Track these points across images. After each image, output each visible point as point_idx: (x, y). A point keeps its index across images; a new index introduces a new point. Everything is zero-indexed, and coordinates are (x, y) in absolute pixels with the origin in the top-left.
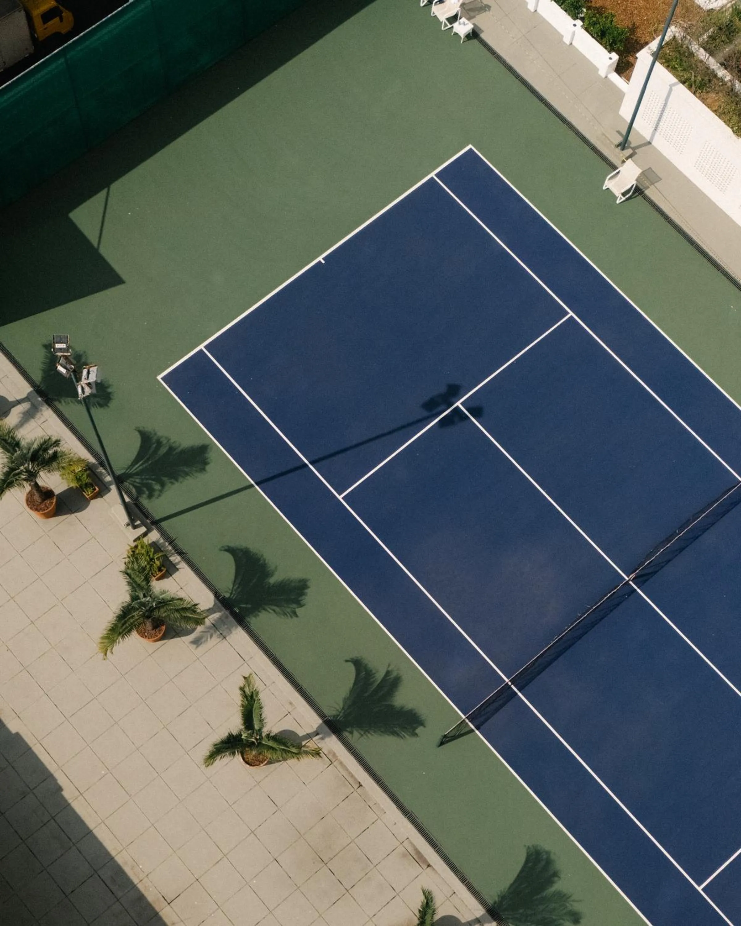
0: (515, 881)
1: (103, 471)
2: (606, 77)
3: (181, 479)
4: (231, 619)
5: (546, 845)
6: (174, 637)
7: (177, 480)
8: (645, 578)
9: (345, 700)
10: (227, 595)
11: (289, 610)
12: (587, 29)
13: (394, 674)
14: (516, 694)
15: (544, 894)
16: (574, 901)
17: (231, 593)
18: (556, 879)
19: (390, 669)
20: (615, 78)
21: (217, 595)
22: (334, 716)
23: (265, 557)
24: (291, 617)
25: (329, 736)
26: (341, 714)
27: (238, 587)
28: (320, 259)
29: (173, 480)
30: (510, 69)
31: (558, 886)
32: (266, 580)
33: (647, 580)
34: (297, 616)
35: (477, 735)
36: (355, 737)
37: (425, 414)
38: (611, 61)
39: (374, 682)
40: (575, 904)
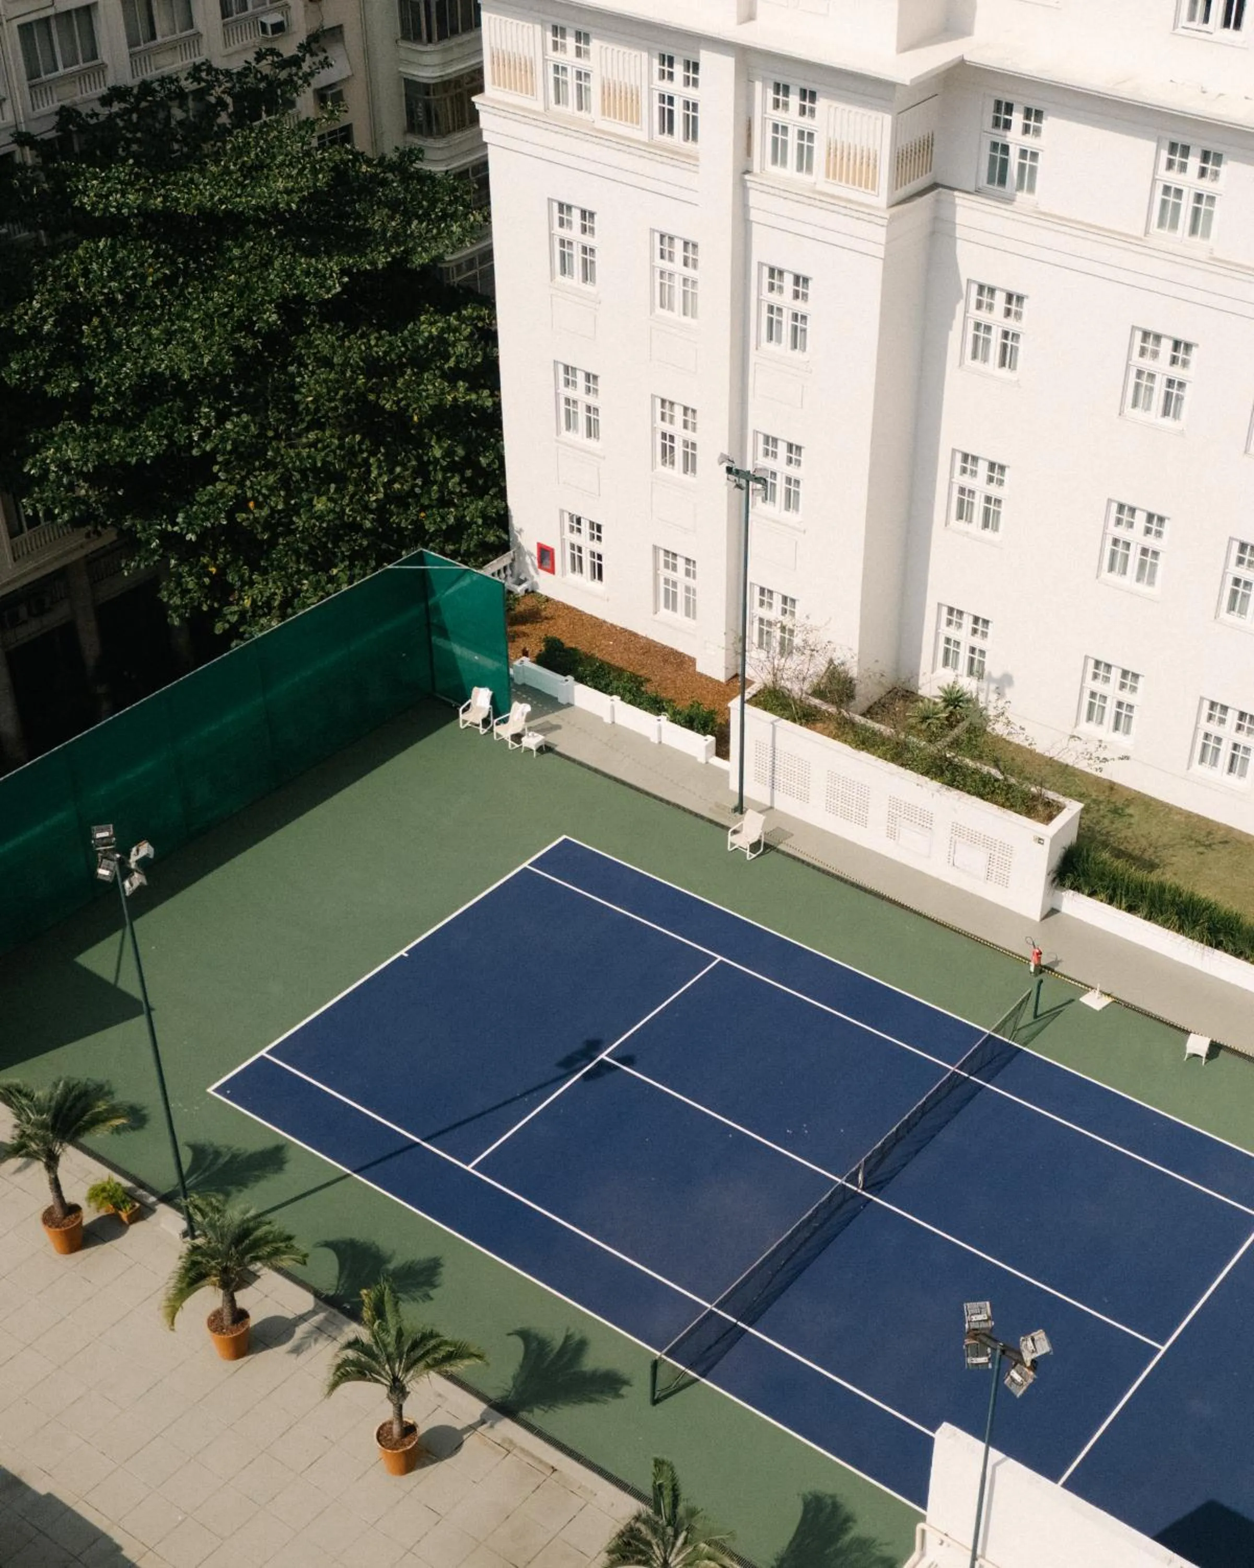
0: (794, 1539)
1: (145, 1193)
2: (707, 763)
3: (251, 1185)
4: (341, 1316)
5: (826, 1487)
6: (263, 1349)
7: (246, 1187)
8: (878, 1187)
9: (515, 1378)
10: (331, 1293)
11: (419, 1294)
12: (673, 721)
13: (577, 1337)
14: (746, 1331)
15: (839, 1545)
16: (880, 1545)
17: (338, 1289)
18: (851, 1524)
19: (569, 1333)
20: (717, 761)
21: (317, 1294)
22: (502, 1398)
23: (377, 1243)
24: (424, 1301)
25: (500, 1420)
26: (512, 1393)
27: (345, 1282)
28: (403, 952)
29: (241, 1187)
30: (596, 771)
31: (857, 1531)
32: (383, 1267)
33: (882, 1188)
34: (431, 1299)
35: (704, 1383)
36: (537, 1416)
37: (562, 1071)
38: (707, 743)
39: (552, 1350)
40: (884, 1548)
